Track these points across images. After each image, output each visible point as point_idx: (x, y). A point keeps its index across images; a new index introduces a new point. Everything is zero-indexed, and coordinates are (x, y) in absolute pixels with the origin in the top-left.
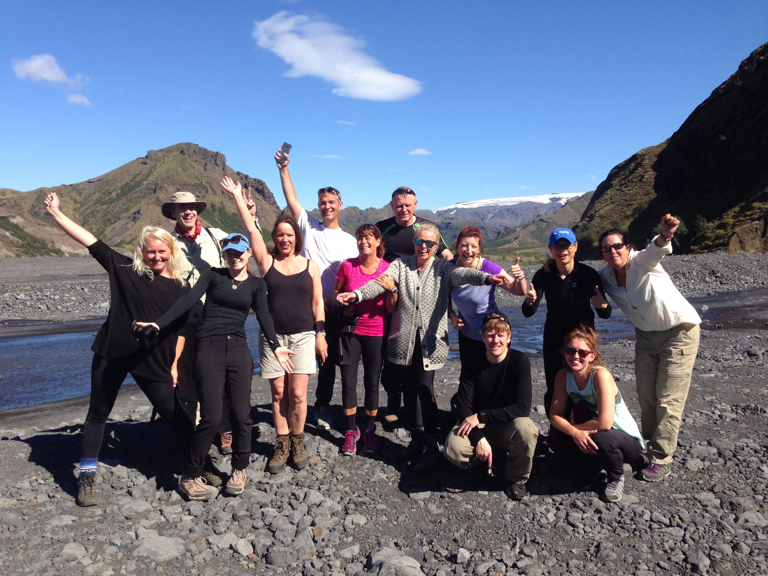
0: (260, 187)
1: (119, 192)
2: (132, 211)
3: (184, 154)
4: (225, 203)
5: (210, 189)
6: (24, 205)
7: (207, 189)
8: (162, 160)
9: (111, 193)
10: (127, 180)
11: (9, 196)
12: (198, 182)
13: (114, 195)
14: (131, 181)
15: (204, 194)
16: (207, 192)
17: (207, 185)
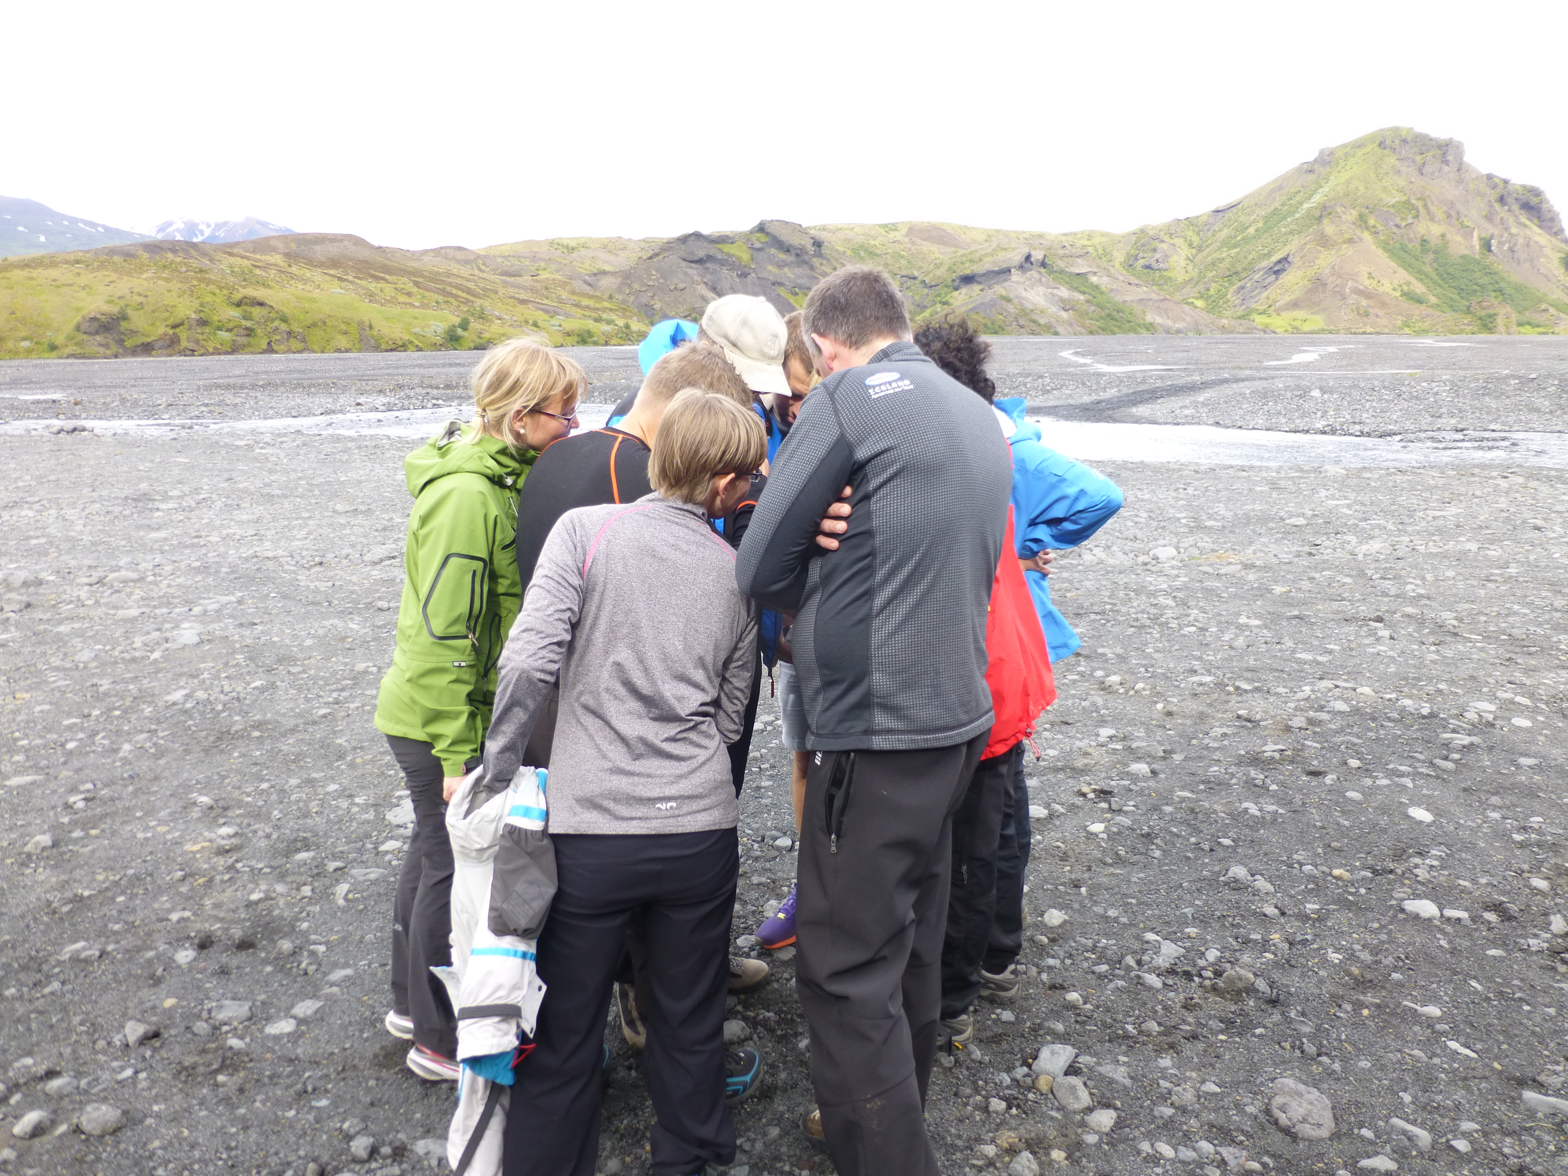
0: (1534, 201)
1: (1260, 225)
2: (1275, 258)
3: (1385, 148)
4: (1449, 236)
5: (1422, 211)
6: (1116, 254)
7: (1418, 211)
8: (1342, 163)
9: (1247, 228)
10: (1277, 204)
11: (1096, 240)
12: (1404, 198)
13: (1251, 230)
14: (1283, 205)
15: (1410, 221)
16: (1417, 216)
17: (1419, 204)
